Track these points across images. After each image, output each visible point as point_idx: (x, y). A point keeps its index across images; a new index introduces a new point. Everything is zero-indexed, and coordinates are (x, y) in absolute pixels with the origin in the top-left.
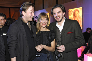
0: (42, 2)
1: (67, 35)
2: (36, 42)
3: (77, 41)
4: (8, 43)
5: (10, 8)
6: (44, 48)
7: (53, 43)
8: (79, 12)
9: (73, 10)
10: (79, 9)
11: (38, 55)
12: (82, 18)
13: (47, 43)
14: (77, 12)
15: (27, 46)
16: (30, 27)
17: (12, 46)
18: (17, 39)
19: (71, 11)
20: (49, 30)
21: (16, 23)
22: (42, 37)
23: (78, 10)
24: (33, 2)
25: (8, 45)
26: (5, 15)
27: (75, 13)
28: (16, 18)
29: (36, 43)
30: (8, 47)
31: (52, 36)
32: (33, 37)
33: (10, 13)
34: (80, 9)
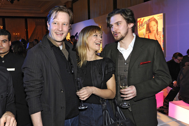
0: (87, 7)
1: (139, 67)
2: (78, 82)
3: (158, 78)
4: (24, 85)
5: (26, 18)
6: (94, 93)
7: (111, 83)
8: (157, 22)
9: (146, 19)
10: (156, 17)
11: (83, 108)
12: (162, 33)
13: (100, 82)
14: (153, 23)
15: (61, 90)
16: (66, 54)
17: (32, 91)
18: (42, 76)
19: (142, 20)
20: (102, 58)
21: (40, 47)
22: (90, 71)
23: (155, 19)
24: (70, 6)
25: (26, 90)
26: (8, 32)
27: (150, 25)
28: (38, 38)
29: (78, 84)
30: (25, 92)
31: (108, 69)
32: (73, 73)
33: (27, 28)
34: (159, 17)
